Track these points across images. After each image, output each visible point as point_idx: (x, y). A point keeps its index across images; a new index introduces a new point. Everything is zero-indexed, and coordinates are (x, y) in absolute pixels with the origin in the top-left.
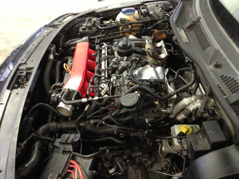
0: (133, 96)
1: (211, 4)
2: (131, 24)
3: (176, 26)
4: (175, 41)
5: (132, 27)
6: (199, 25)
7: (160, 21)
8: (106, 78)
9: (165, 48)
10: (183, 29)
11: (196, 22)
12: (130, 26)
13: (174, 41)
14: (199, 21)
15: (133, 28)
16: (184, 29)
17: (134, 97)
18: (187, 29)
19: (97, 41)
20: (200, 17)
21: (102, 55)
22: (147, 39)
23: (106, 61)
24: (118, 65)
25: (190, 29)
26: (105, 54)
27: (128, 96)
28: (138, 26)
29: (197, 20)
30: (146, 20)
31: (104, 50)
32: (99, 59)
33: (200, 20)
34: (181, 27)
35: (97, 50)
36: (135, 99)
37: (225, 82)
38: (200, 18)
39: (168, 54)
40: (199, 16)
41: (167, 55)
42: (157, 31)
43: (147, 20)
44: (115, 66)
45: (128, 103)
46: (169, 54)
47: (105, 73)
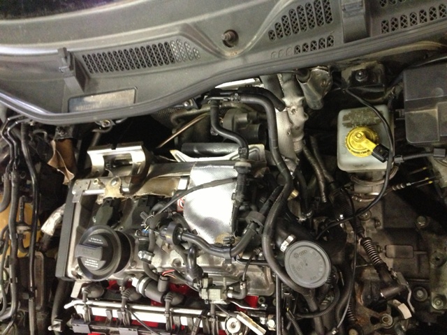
0: (295, 254)
1: (9, 16)
2: (15, 224)
3: (69, 112)
4: (115, 122)
5: (23, 223)
6: (83, 57)
7: (24, 149)
8: (204, 314)
9: (117, 149)
10: (82, 97)
11: (71, 62)
12: (21, 228)
13: (113, 124)
14: (71, 54)
15: (26, 222)
16: (83, 94)
17: (304, 252)
18: (86, 88)
19: (57, 326)
20: (58, 50)
21: (110, 318)
22: (84, 191)
23: (135, 307)
24: (163, 278)
25: (87, 80)
26: (110, 309)
27: (293, 266)
28: (24, 207)
29: (66, 58)
30: (13, 185)
31: (93, 309)
32: (127, 326)
33: (68, 50)
34: (75, 100)
35: (91, 330)
36: (311, 251)
37: (291, 31)
38: (65, 49)
39: (138, 145)
40: (56, 51)
41: (140, 147)
42: (53, 161)
43: (14, 182)
44: (162, 286)
45: (321, 270)
46: (139, 142)
47: (180, 315)
